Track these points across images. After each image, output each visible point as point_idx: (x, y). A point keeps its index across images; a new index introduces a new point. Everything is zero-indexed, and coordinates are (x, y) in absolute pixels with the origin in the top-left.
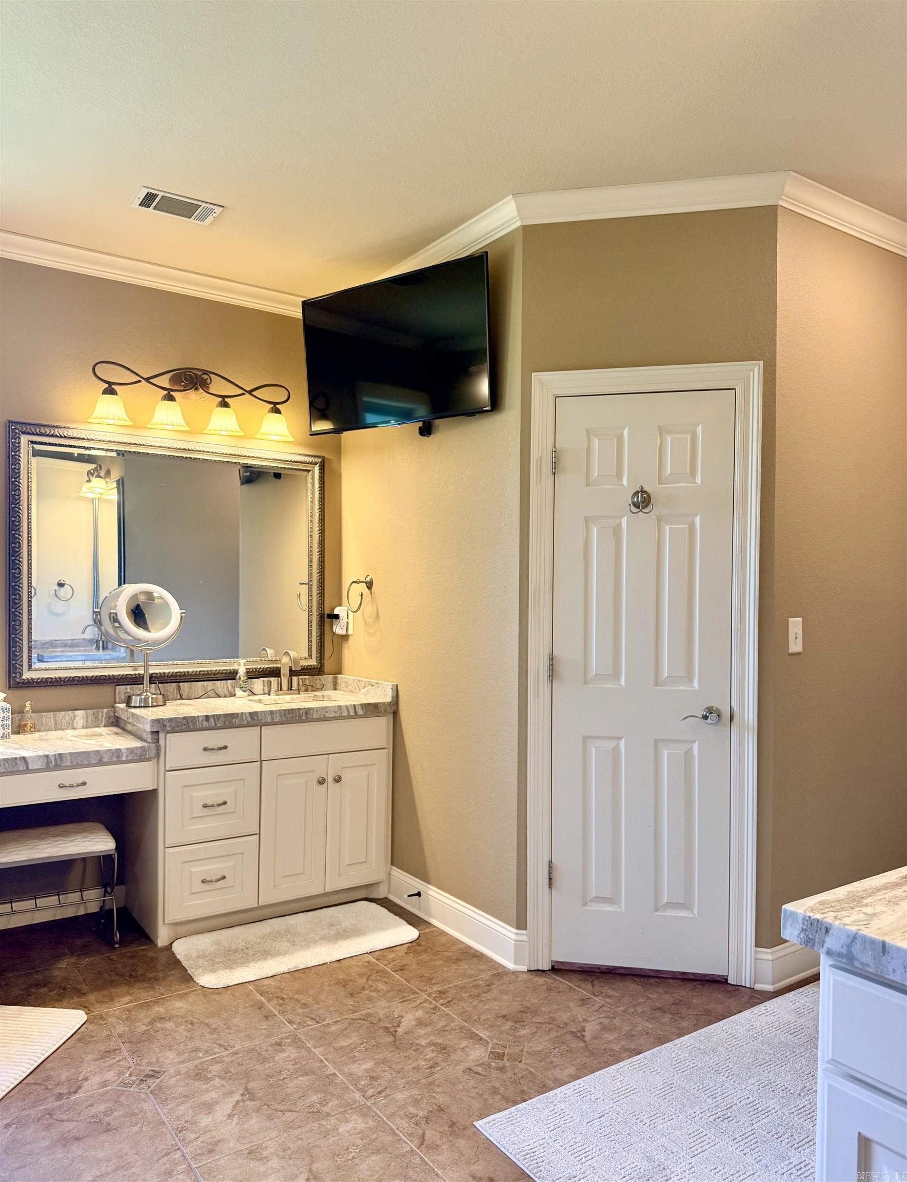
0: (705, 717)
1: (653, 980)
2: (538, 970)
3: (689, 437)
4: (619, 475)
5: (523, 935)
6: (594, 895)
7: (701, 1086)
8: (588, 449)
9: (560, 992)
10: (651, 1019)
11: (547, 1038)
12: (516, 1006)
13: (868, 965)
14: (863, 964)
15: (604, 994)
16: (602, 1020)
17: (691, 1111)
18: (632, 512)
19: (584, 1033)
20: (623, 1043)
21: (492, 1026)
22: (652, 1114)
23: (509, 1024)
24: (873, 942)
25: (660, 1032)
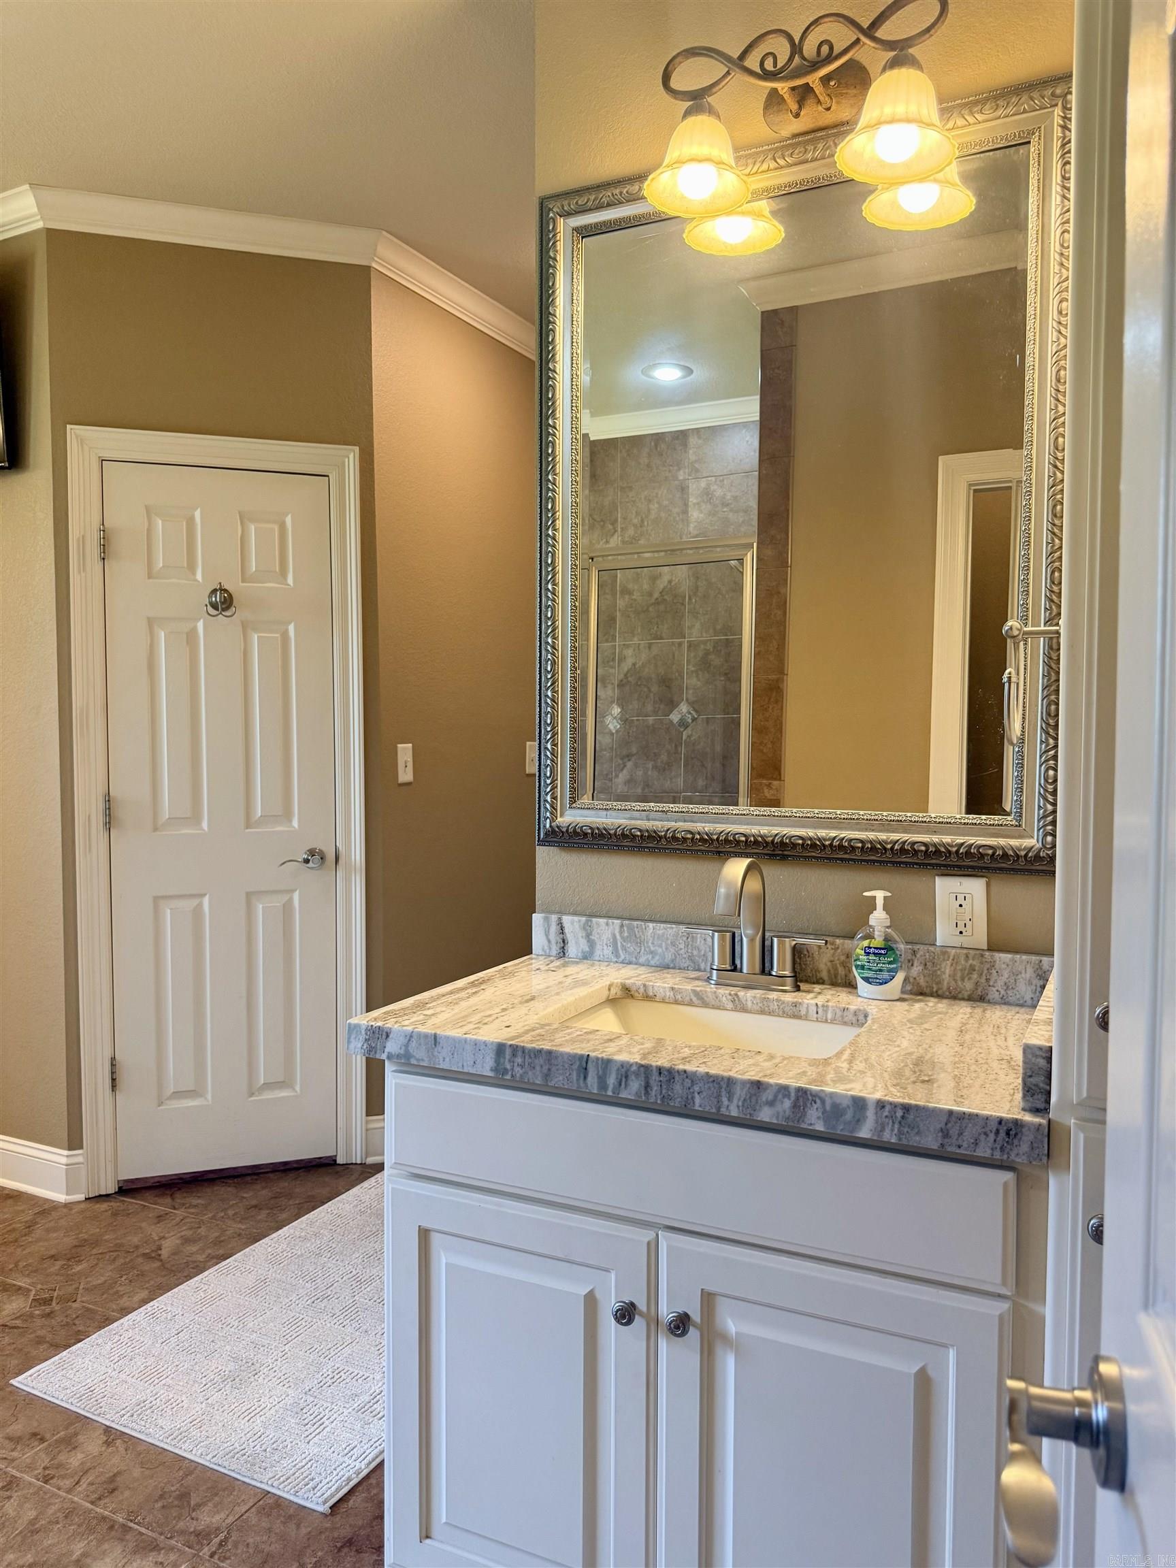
0: (307, 861)
1: (249, 1178)
2: (100, 1196)
3: (276, 528)
4: (192, 567)
5: (78, 1156)
6: (172, 1091)
7: (300, 1273)
8: (149, 531)
9: (129, 1214)
10: (243, 1219)
11: (111, 1267)
12: (69, 1241)
13: (423, 1060)
14: (418, 1060)
15: (187, 1205)
16: (183, 1234)
17: (287, 1301)
18: (209, 614)
19: (160, 1252)
20: (209, 1251)
21: (36, 1271)
22: (241, 1314)
23: (59, 1263)
24: (426, 1036)
25: (255, 1231)
